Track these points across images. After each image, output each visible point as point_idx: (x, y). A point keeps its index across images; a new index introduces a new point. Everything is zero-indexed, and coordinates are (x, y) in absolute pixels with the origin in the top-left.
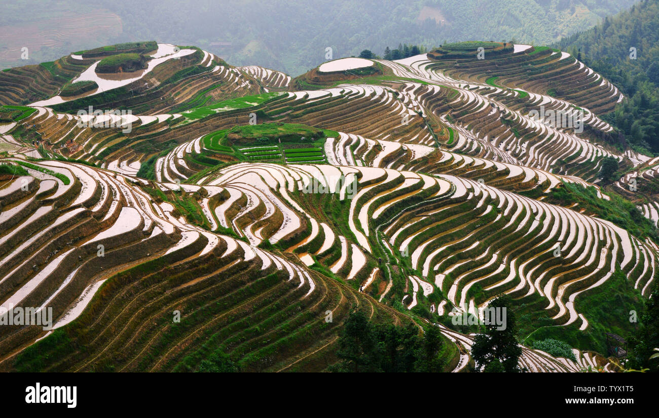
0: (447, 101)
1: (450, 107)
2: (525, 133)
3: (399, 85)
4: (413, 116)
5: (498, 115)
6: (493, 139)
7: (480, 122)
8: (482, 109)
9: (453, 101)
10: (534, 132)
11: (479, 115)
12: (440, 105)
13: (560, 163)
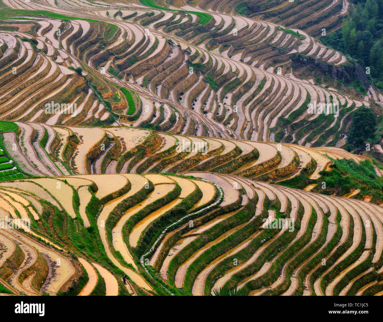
0: (105, 44)
1: (110, 54)
2: (225, 81)
3: (29, 26)
4: (69, 76)
5: (181, 58)
6: (181, 97)
7: (158, 72)
8: (157, 51)
9: (113, 43)
10: (237, 79)
11: (154, 60)
12: (96, 52)
13: (283, 122)
